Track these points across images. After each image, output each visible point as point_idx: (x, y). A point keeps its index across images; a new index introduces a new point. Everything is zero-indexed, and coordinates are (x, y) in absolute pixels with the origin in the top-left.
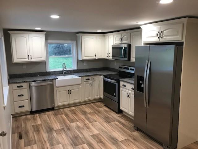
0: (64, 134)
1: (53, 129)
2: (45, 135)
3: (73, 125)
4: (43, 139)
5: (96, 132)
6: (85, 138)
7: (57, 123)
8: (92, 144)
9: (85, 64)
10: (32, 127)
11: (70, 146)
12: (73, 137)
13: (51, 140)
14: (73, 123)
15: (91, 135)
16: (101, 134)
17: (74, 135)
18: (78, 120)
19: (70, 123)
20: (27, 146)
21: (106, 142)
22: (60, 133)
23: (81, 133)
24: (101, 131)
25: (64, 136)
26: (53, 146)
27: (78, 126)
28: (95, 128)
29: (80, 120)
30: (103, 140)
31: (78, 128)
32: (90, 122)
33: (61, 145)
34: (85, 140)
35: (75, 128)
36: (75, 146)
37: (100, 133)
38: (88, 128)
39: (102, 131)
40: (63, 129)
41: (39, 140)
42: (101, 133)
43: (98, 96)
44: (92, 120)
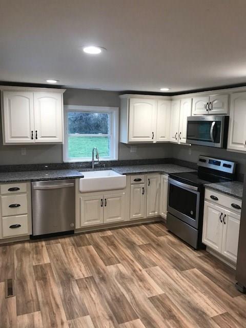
0: (94, 291)
1: (73, 277)
2: (57, 291)
3: (112, 269)
4: (54, 299)
5: (158, 291)
6: (137, 305)
7: (81, 263)
8: (154, 321)
9: (132, 151)
10: (32, 268)
11: (108, 322)
12: (112, 299)
13: (68, 301)
14: (112, 266)
15: (148, 297)
16: (170, 297)
17: (115, 294)
18: (120, 260)
19: (106, 265)
20: (23, 314)
21: (183, 319)
22: (87, 287)
23: (128, 290)
24: (168, 290)
25: (94, 294)
26: (73, 318)
27: (121, 273)
28: (155, 281)
29: (124, 259)
30: (175, 311)
31: (122, 276)
32: (145, 266)
33: (88, 318)
34: (137, 309)
35: (116, 278)
36: (119, 323)
37: (167, 294)
38: (141, 279)
39: (171, 289)
40: (92, 278)
41: (45, 301)
42: (170, 294)
43: (154, 212)
44: (147, 263)
